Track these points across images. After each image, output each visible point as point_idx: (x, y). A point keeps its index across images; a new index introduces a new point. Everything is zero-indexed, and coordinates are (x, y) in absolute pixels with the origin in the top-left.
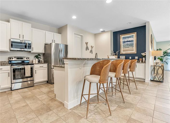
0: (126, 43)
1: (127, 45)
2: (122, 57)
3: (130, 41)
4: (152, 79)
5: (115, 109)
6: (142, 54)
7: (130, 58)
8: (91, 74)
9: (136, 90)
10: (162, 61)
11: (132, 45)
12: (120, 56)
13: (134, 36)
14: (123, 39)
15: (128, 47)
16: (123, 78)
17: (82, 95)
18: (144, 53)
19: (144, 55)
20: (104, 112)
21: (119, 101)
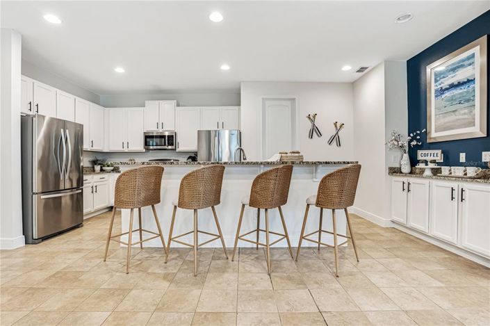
0: (447, 94)
1: (448, 101)
2: (426, 156)
3: (460, 84)
7: (463, 157)
11: (468, 101)
12: (419, 152)
14: (436, 81)
15: (455, 111)
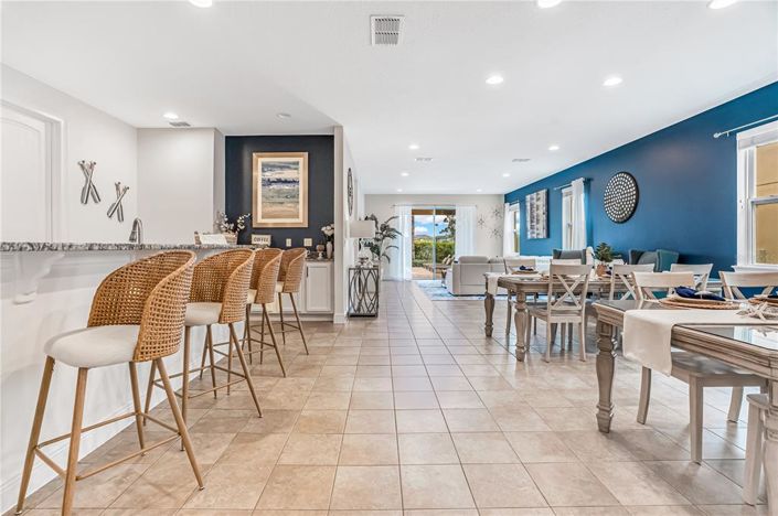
0: (275, 186)
1: (276, 192)
2: (259, 240)
3: (286, 182)
4: (352, 311)
5: (223, 456)
6: (323, 229)
7: (289, 242)
8: (94, 322)
9: (303, 357)
10: (378, 253)
11: (294, 197)
12: (253, 236)
13: (301, 165)
14: (263, 171)
15: (282, 203)
16: (260, 319)
17: (33, 448)
18: (329, 228)
19: (329, 233)
20: (170, 486)
21: (241, 415)
